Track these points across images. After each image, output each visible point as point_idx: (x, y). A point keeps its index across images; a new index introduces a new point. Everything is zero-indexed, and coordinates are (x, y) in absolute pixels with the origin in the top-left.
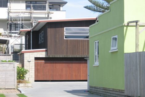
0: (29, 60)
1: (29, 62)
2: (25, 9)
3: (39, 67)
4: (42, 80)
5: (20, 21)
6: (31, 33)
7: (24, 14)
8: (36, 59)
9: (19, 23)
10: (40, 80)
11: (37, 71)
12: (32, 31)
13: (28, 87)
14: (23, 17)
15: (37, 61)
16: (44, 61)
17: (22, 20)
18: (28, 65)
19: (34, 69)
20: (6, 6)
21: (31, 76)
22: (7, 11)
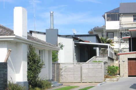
0: (124, 60)
1: (124, 61)
2: (133, 21)
3: (132, 66)
4: (134, 75)
5: (123, 30)
6: (131, 40)
7: (132, 25)
8: (129, 59)
9: (122, 32)
10: (133, 75)
11: (130, 68)
12: (131, 38)
13: (113, 81)
14: (126, 28)
15: (130, 61)
16: (135, 61)
17: (125, 30)
18: (123, 64)
19: (127, 67)
20: (119, 20)
21: (126, 72)
22: (119, 23)
